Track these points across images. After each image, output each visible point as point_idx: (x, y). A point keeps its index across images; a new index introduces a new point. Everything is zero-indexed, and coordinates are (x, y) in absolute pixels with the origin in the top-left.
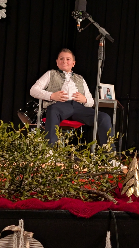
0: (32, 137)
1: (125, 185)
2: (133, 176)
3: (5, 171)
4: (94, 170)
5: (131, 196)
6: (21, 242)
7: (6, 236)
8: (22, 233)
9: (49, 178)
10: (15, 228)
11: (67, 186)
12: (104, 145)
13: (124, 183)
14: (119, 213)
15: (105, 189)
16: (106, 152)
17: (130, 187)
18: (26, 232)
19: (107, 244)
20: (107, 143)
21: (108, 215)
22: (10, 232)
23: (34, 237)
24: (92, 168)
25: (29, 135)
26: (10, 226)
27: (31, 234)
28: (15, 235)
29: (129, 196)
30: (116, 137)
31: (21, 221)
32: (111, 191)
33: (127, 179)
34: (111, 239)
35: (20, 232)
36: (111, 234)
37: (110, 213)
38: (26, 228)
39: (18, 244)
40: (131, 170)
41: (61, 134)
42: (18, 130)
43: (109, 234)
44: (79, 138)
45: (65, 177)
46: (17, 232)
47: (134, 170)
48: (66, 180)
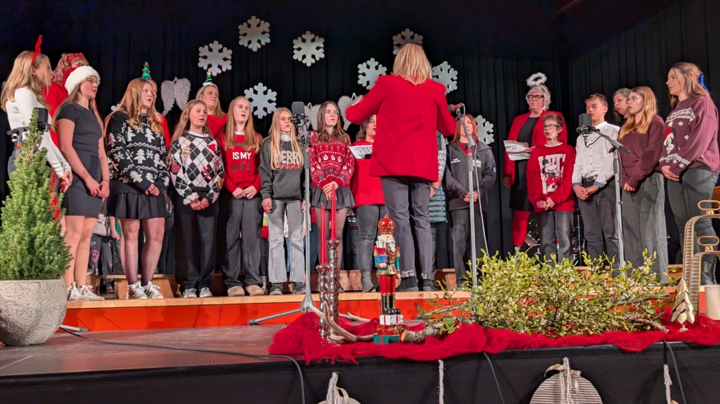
0: (561, 268)
1: (675, 310)
2: (684, 301)
3: (539, 307)
4: (634, 296)
5: (684, 323)
6: (569, 381)
7: (552, 375)
8: (568, 372)
9: (587, 311)
10: (560, 367)
11: (609, 318)
12: (641, 268)
13: (673, 309)
14: (675, 344)
15: (649, 316)
16: (644, 275)
17: (682, 313)
18: (572, 371)
19: (666, 379)
20: (644, 265)
21: (663, 347)
22: (556, 372)
23: (582, 375)
24: (632, 295)
25: (557, 266)
26: (554, 364)
27: (579, 373)
28: (561, 374)
29: (681, 322)
30: (653, 257)
31: (566, 360)
32: (658, 318)
33: (676, 303)
34: (670, 373)
35: (566, 371)
36: (669, 368)
37: (665, 344)
38: (572, 367)
39: (566, 383)
40: (680, 293)
41: (590, 261)
42: (543, 262)
43: (666, 368)
44: (611, 263)
45: (604, 308)
46: (563, 371)
47: (683, 293)
48: (606, 311)
